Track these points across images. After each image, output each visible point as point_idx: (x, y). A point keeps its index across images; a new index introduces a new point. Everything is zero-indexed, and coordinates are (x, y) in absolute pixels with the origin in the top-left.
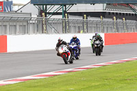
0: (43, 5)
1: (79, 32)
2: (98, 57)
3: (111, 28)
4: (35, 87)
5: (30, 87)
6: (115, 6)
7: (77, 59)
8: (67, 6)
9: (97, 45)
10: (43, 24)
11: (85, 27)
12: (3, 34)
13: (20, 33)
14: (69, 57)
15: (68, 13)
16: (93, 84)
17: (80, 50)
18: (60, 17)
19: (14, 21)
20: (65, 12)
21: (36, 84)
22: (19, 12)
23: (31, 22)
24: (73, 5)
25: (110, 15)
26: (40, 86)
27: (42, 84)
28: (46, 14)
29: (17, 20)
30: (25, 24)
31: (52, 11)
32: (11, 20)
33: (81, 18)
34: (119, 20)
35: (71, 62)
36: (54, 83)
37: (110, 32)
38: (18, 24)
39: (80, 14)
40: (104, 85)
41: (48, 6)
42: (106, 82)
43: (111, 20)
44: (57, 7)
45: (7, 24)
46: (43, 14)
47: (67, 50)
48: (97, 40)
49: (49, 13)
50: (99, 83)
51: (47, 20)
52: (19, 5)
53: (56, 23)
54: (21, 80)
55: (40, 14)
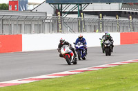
0: (59, 4)
1: (95, 31)
2: (108, 57)
3: (127, 27)
4: (50, 86)
5: (46, 86)
6: (130, 5)
7: (84, 59)
8: (83, 5)
9: (107, 44)
10: (58, 24)
11: (101, 27)
12: (18, 33)
13: (35, 32)
14: (72, 57)
15: (84, 12)
16: (109, 83)
17: (86, 50)
18: (76, 16)
19: (29, 20)
20: (81, 11)
21: (52, 83)
22: (34, 11)
23: (46, 21)
24: (88, 4)
25: (126, 14)
26: (56, 85)
27: (57, 83)
28: (61, 13)
29: (32, 20)
30: (41, 23)
31: (67, 10)
32: (26, 19)
33: (97, 17)
34: (134, 20)
35: (75, 63)
36: (69, 82)
37: (125, 31)
38: (33, 23)
39: (96, 13)
40: (120, 84)
41: (64, 6)
43: (127, 19)
44: (72, 6)
45: (22, 23)
46: (59, 13)
47: (70, 50)
48: (106, 40)
49: (65, 13)
51: (62, 20)
52: (35, 4)
53: (72, 22)
54: (36, 79)
55: (56, 13)
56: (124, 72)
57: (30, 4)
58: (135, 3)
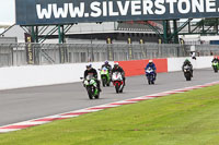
0: (33, 26)
8: (65, 26)
18: (56, 41)
24: (72, 24)
28: (37, 37)
42: (103, 135)
46: (29, 38)
49: (42, 37)
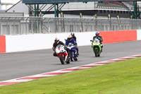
8: (59, 5)
18: (52, 16)
27: (54, 81)
28: (38, 13)
35: (68, 63)
37: (105, 31)
41: (40, 5)
44: (49, 6)
47: (64, 50)
50: (107, 80)
52: (7, 4)
56: (114, 70)
57: (3, 4)
58: (110, 2)
